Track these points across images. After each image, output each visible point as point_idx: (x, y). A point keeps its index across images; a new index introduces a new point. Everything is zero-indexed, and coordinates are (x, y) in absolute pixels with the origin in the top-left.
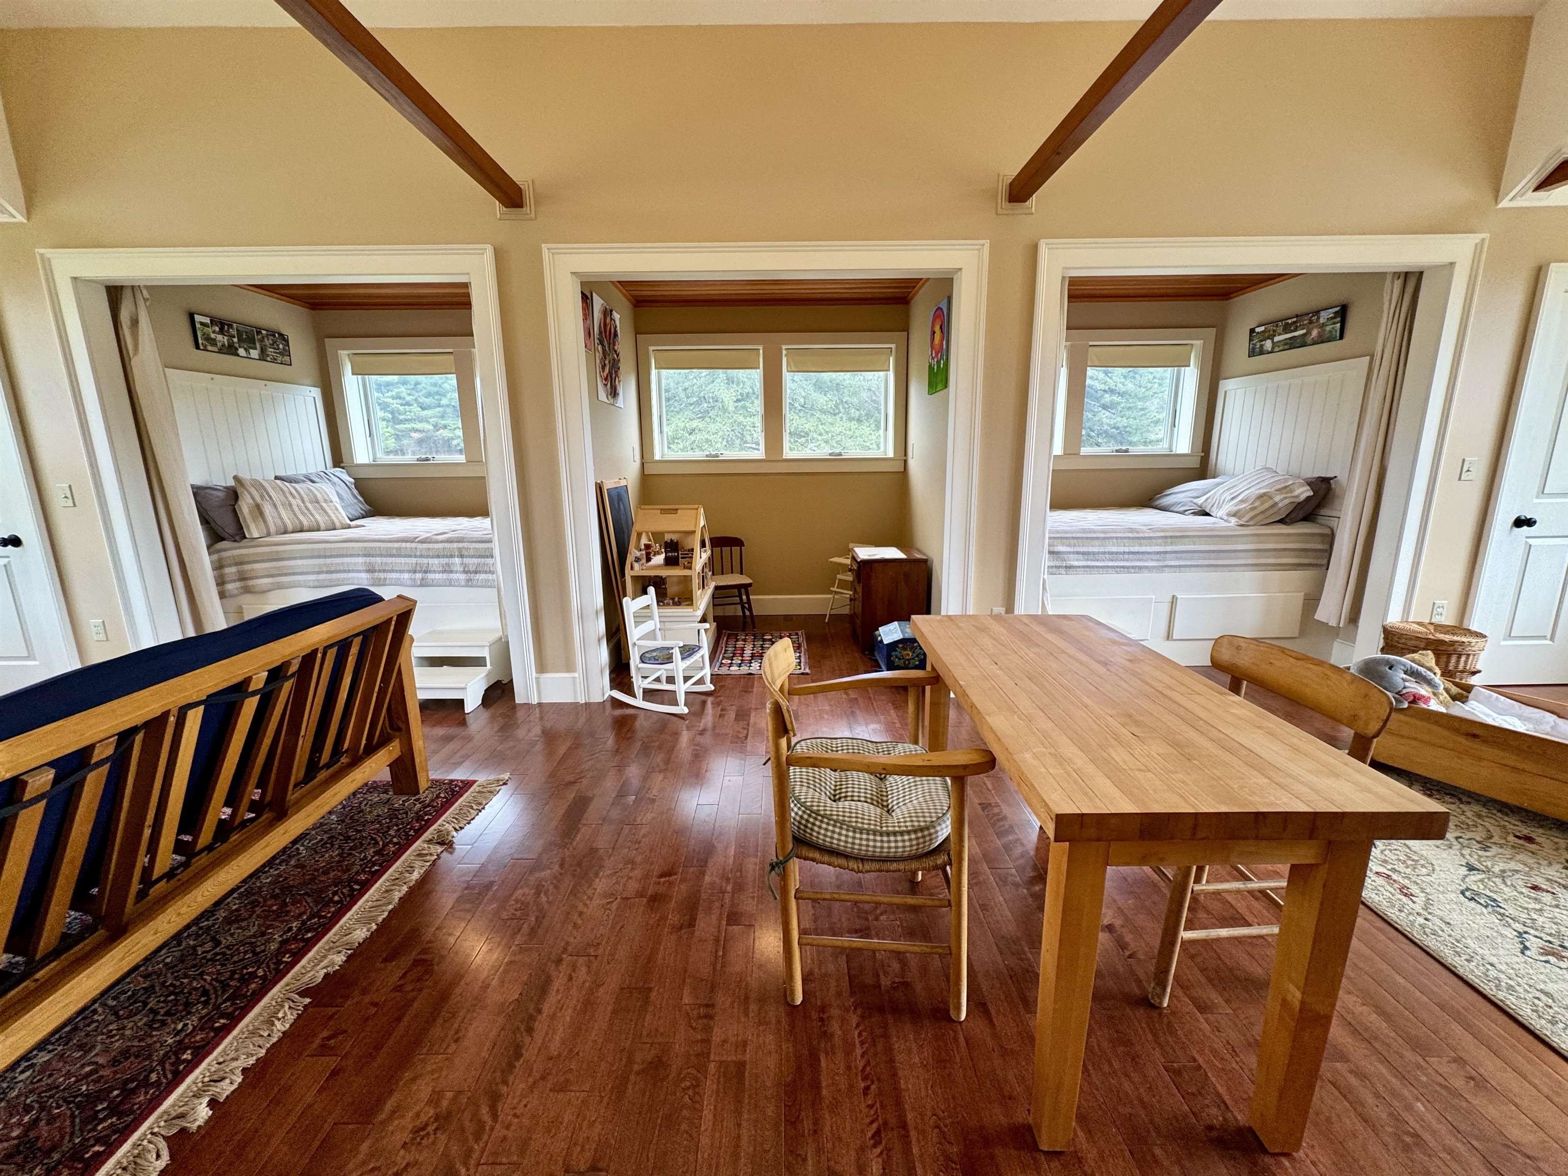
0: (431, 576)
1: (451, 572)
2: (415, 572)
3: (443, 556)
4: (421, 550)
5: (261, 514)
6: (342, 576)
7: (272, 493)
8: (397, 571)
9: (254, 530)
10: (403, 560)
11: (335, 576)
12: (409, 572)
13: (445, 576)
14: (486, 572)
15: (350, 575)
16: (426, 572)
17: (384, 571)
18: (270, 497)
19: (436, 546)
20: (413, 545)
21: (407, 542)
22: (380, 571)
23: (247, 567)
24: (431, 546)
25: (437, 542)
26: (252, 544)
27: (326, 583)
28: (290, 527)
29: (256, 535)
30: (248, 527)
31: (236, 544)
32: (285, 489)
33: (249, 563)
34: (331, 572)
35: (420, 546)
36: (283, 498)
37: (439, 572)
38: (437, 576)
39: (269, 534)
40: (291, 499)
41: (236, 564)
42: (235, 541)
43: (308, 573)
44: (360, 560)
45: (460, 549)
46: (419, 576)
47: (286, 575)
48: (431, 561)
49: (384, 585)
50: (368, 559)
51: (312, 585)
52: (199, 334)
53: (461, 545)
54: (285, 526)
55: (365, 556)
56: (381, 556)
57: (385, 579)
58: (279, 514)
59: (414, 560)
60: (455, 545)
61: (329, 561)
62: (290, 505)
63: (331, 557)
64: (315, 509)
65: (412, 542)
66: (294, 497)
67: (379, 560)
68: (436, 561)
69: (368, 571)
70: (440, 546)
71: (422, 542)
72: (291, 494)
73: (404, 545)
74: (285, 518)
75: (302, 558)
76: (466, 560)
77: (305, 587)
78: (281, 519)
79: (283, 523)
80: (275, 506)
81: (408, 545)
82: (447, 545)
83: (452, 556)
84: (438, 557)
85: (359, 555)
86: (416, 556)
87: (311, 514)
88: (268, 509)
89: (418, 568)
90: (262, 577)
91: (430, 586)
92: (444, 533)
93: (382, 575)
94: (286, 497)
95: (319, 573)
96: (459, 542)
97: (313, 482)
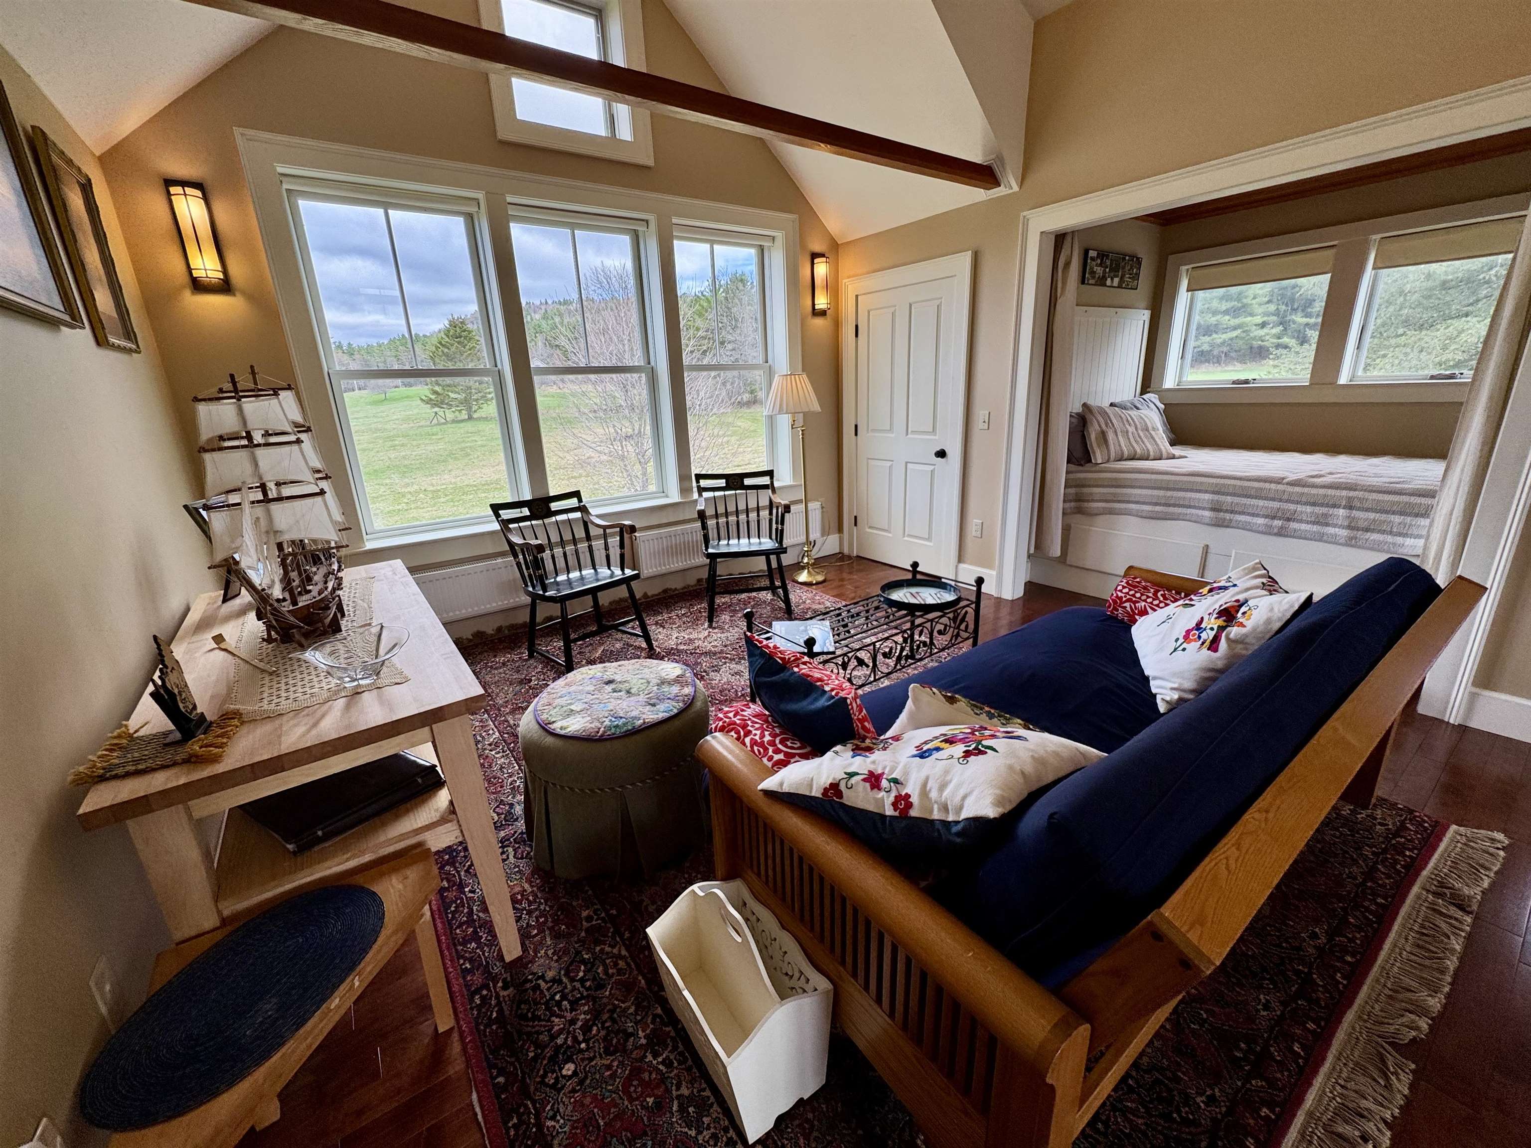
0: (1294, 525)
1: (1327, 525)
2: (1274, 518)
3: (1322, 505)
4: (1290, 494)
5: (1106, 441)
6: (1180, 510)
7: (1114, 421)
8: (1249, 514)
9: (1098, 456)
10: (1261, 503)
11: (1171, 509)
12: (1266, 517)
13: (1315, 528)
14: (1383, 532)
15: (1189, 511)
16: (1289, 520)
17: (1232, 512)
18: (1113, 425)
19: (1314, 491)
20: (1280, 487)
21: (1271, 482)
22: (1227, 511)
23: (1086, 490)
24: (1306, 490)
25: (1314, 486)
26: (1094, 469)
27: (1160, 515)
28: (1126, 456)
29: (1099, 461)
30: (1094, 453)
31: (1081, 468)
32: (1123, 416)
33: (1089, 486)
34: (1169, 505)
35: (1290, 489)
36: (1121, 424)
37: (1308, 523)
38: (1303, 526)
39: (1108, 461)
40: (1127, 426)
41: (1076, 486)
42: (1081, 465)
43: (1144, 503)
44: (1207, 496)
45: (1349, 499)
46: (1277, 523)
47: (1119, 502)
48: (1300, 508)
49: (1227, 527)
50: (1216, 497)
51: (1144, 515)
52: (1088, 268)
53: (1352, 494)
54: (1123, 453)
55: (1214, 493)
56: (1234, 495)
57: (1231, 520)
58: (1119, 442)
59: (1276, 505)
60: (1344, 493)
61: (1169, 493)
62: (1127, 432)
63: (1174, 489)
64: (1146, 437)
65: (1279, 483)
66: (1130, 425)
67: (1229, 499)
68: (1309, 509)
69: (1213, 509)
70: (1322, 491)
71: (1289, 484)
72: (1128, 421)
73: (1267, 485)
74: (1123, 445)
75: (1141, 487)
76: (1356, 513)
77: (1137, 516)
78: (1120, 446)
79: (1122, 450)
80: (1116, 432)
81: (1273, 486)
82: (1330, 492)
83: (1334, 506)
84: (1314, 504)
85: (1206, 492)
86: (1281, 500)
87: (1143, 442)
88: (1111, 436)
89: (1280, 514)
90: (1097, 501)
91: (1291, 537)
92: (1321, 476)
93: (1228, 516)
94: (1124, 425)
95: (1156, 504)
96: (1350, 489)
97: (1138, 408)
